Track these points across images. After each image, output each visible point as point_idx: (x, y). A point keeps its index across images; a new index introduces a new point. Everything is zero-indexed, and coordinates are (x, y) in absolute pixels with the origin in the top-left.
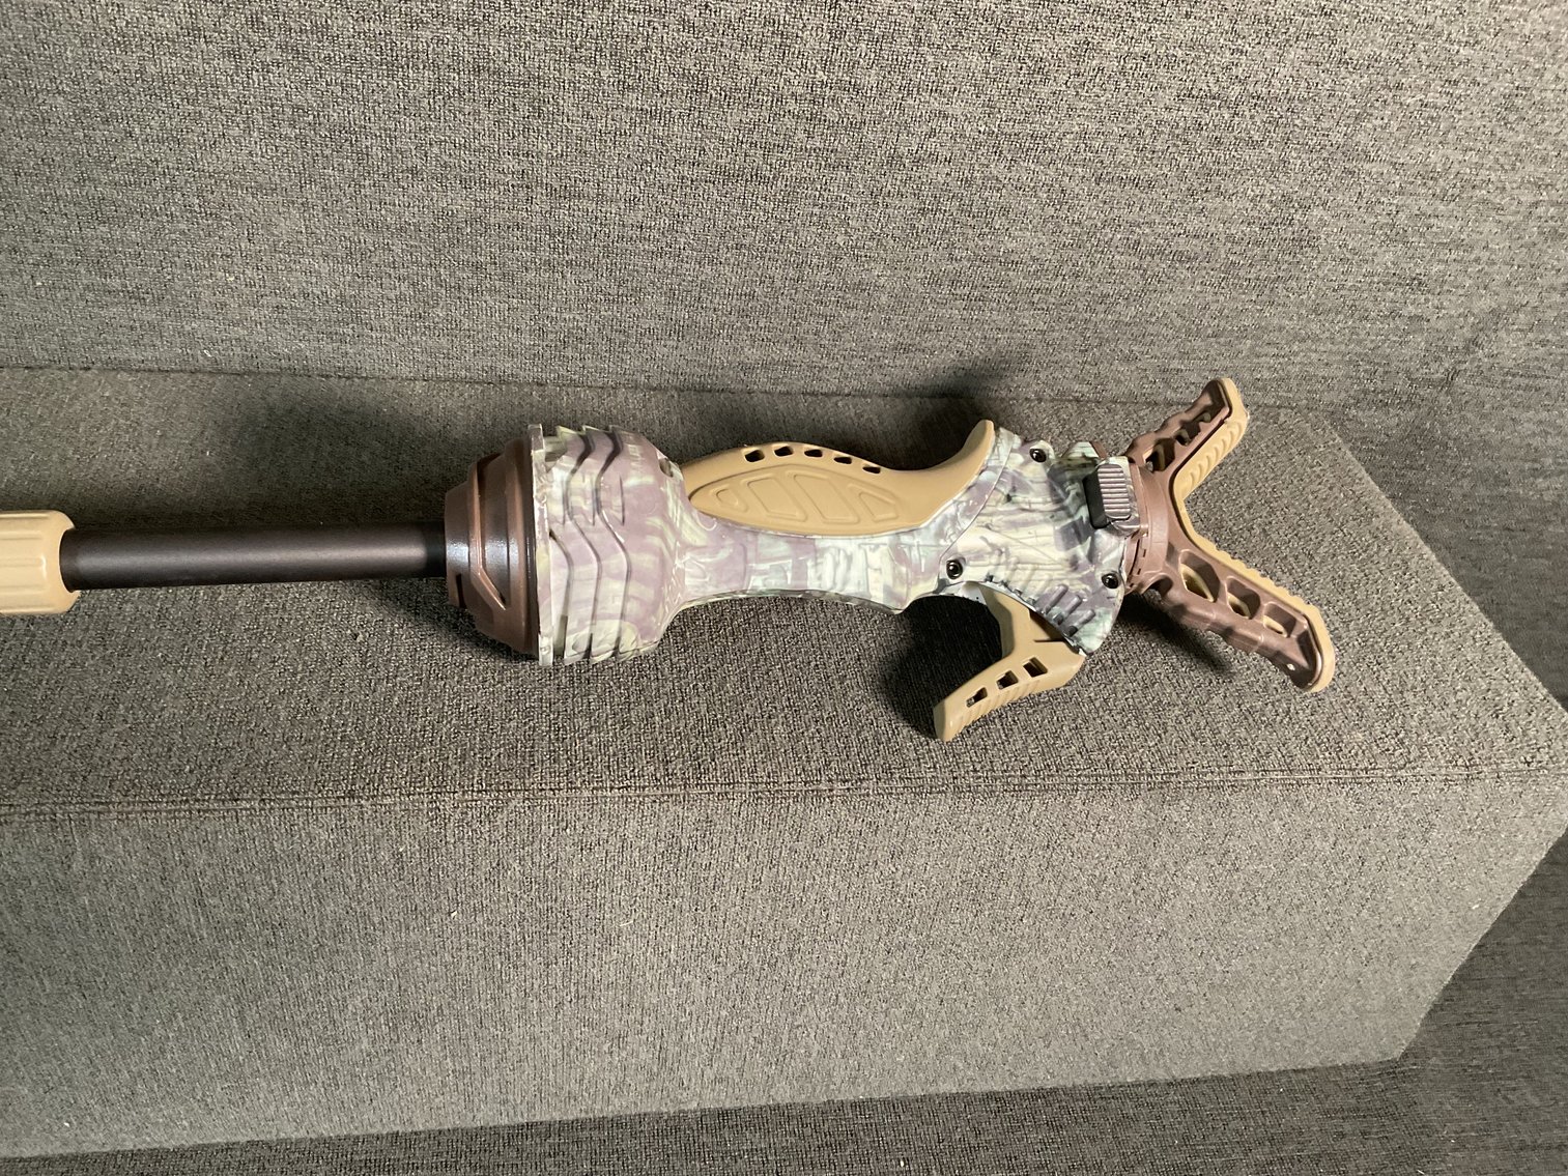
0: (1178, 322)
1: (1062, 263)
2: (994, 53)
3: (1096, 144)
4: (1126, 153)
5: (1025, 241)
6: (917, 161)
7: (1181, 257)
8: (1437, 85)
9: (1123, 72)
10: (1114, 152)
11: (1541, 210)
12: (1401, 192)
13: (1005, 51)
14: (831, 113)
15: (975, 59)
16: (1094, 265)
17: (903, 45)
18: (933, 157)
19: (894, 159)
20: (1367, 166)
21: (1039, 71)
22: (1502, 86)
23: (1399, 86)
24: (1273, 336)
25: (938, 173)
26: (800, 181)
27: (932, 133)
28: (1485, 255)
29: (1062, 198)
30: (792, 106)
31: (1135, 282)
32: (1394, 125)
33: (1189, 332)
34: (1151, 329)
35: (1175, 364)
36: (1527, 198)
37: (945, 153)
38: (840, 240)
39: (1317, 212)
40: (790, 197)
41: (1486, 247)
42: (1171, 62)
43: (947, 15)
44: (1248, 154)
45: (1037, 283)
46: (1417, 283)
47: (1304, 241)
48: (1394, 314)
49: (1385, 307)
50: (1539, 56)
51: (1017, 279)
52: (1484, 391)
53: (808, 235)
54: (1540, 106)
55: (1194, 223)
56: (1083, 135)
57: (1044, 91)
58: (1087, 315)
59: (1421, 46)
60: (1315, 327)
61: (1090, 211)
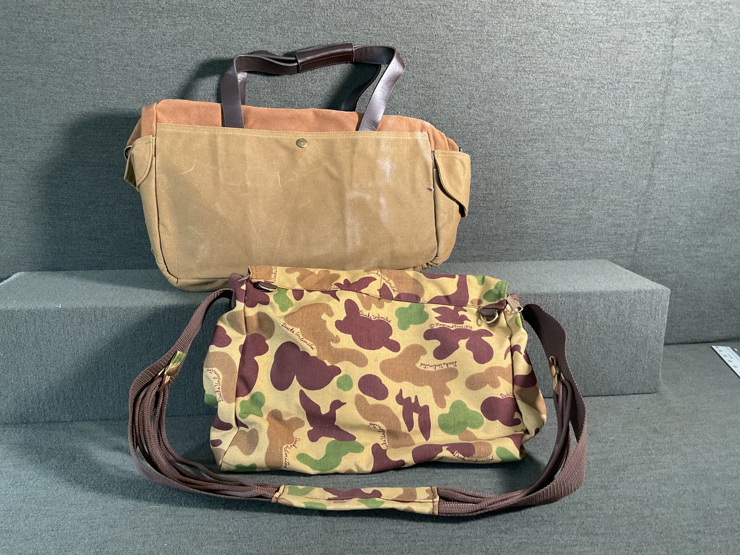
0: (567, 239)
1: (538, 227)
2: (517, 185)
3: (540, 201)
4: (547, 202)
5: (530, 222)
6: (505, 207)
7: (564, 224)
8: (607, 183)
9: (542, 186)
10: (544, 202)
11: (640, 207)
12: (607, 205)
13: (519, 184)
14: (487, 199)
15: (513, 186)
16: (545, 227)
17: (499, 185)
18: (508, 206)
19: (501, 207)
20: (598, 200)
21: (526, 188)
22: (620, 182)
23: (599, 184)
24: (590, 241)
25: (510, 209)
26: (482, 213)
27: (507, 201)
28: (632, 218)
29: (535, 212)
30: (480, 198)
31: (556, 230)
32: (601, 191)
33: (570, 242)
34: (562, 241)
35: (570, 250)
36: (636, 204)
37: (510, 205)
38: (491, 225)
39: (591, 211)
40: (480, 217)
41: (631, 216)
42: (552, 184)
43: (507, 179)
44: (572, 200)
45: (535, 232)
46: (619, 225)
47: (590, 218)
48: (616, 233)
49: (614, 232)
50: (626, 175)
51: (529, 231)
52: (645, 251)
53: (485, 225)
54: (630, 184)
55: (565, 216)
56: (537, 199)
57: (528, 192)
58: (547, 239)
59: (601, 175)
60: (598, 238)
61: (543, 215)
